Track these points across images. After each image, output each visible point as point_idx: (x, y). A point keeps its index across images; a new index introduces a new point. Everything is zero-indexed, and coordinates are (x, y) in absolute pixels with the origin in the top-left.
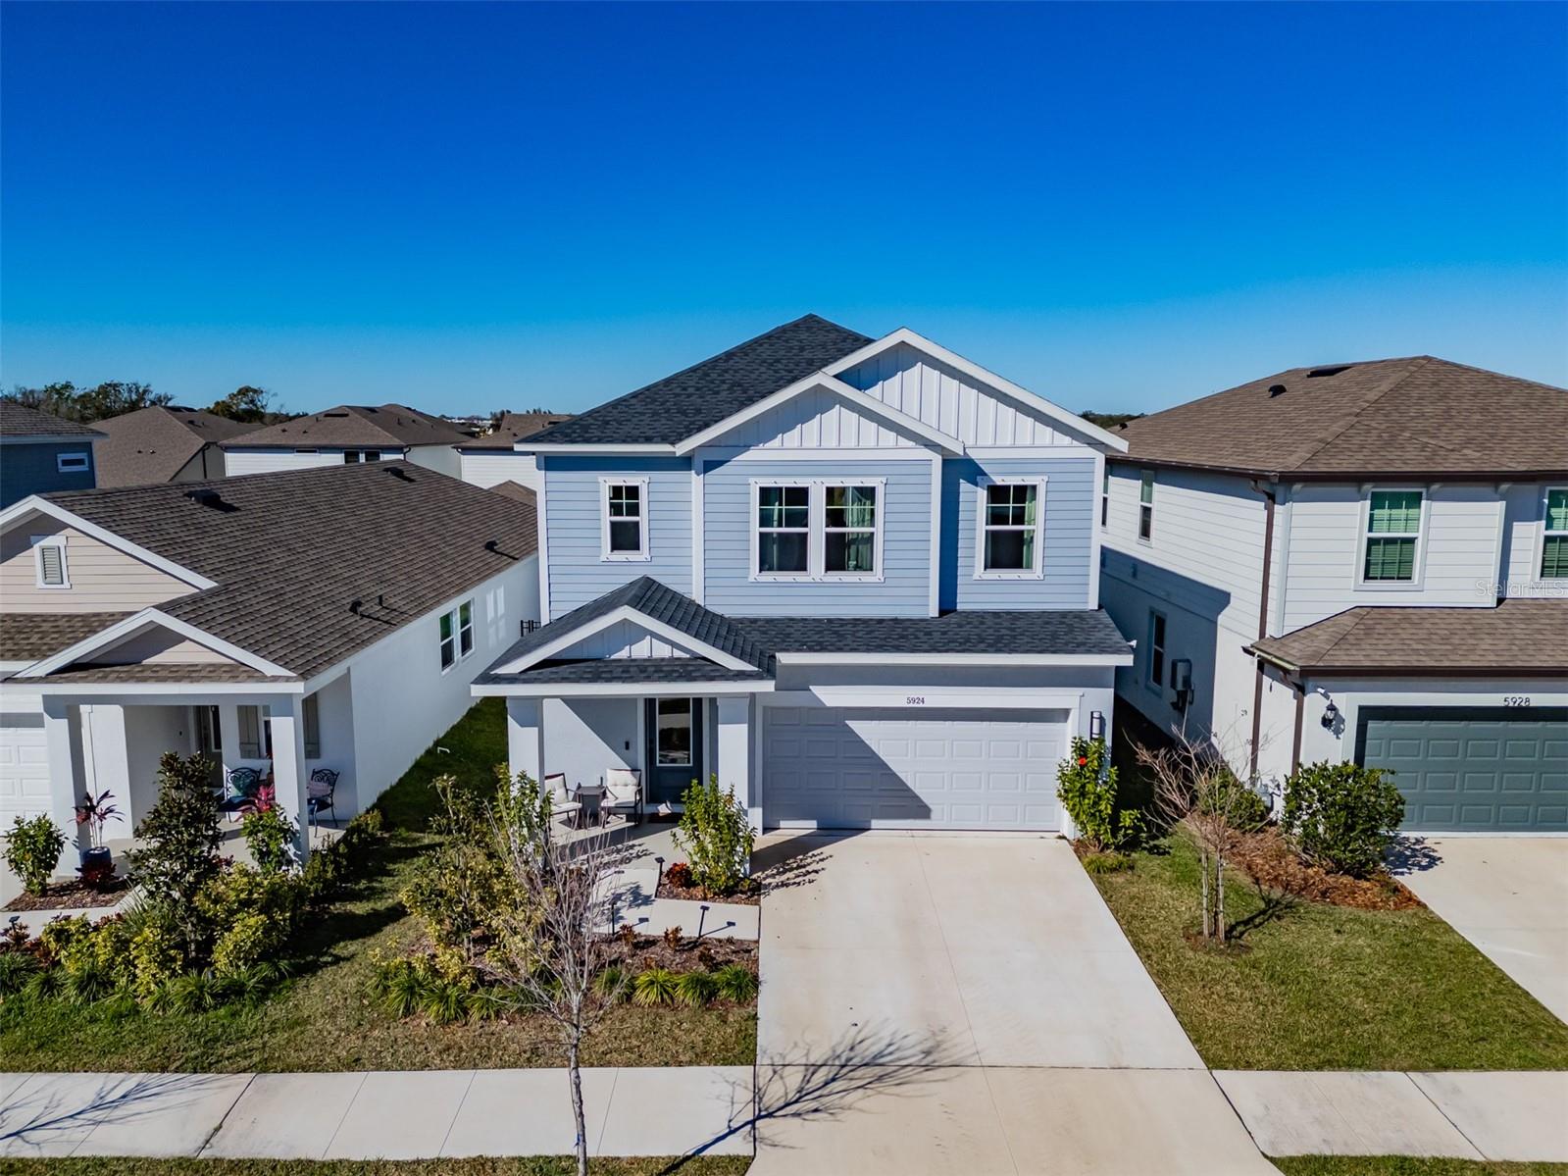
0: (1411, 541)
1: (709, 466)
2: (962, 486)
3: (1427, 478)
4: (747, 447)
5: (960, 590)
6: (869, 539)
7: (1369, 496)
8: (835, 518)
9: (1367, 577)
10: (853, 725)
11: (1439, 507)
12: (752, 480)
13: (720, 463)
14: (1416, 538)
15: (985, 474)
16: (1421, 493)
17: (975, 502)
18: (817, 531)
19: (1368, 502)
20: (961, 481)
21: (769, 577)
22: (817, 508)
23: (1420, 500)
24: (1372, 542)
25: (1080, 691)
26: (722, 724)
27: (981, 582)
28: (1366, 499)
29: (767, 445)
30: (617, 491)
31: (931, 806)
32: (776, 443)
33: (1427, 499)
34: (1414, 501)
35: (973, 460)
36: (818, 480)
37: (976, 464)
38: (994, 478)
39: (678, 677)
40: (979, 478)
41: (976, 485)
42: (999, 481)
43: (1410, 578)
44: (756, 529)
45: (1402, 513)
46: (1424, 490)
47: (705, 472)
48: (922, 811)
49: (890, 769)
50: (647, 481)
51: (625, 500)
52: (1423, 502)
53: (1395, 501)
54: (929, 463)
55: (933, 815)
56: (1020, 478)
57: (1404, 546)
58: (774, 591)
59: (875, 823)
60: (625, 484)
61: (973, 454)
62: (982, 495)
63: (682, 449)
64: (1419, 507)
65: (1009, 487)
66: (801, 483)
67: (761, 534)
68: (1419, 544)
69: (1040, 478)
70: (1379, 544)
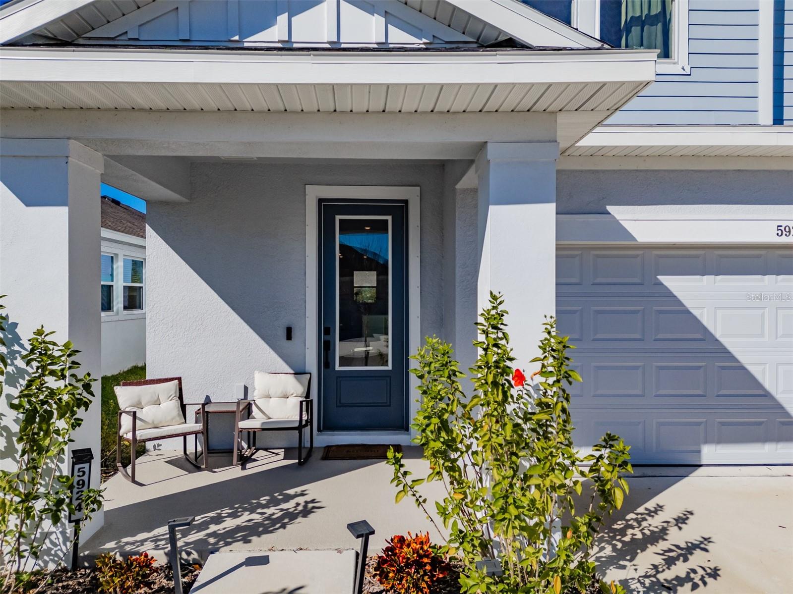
59: (709, 453)
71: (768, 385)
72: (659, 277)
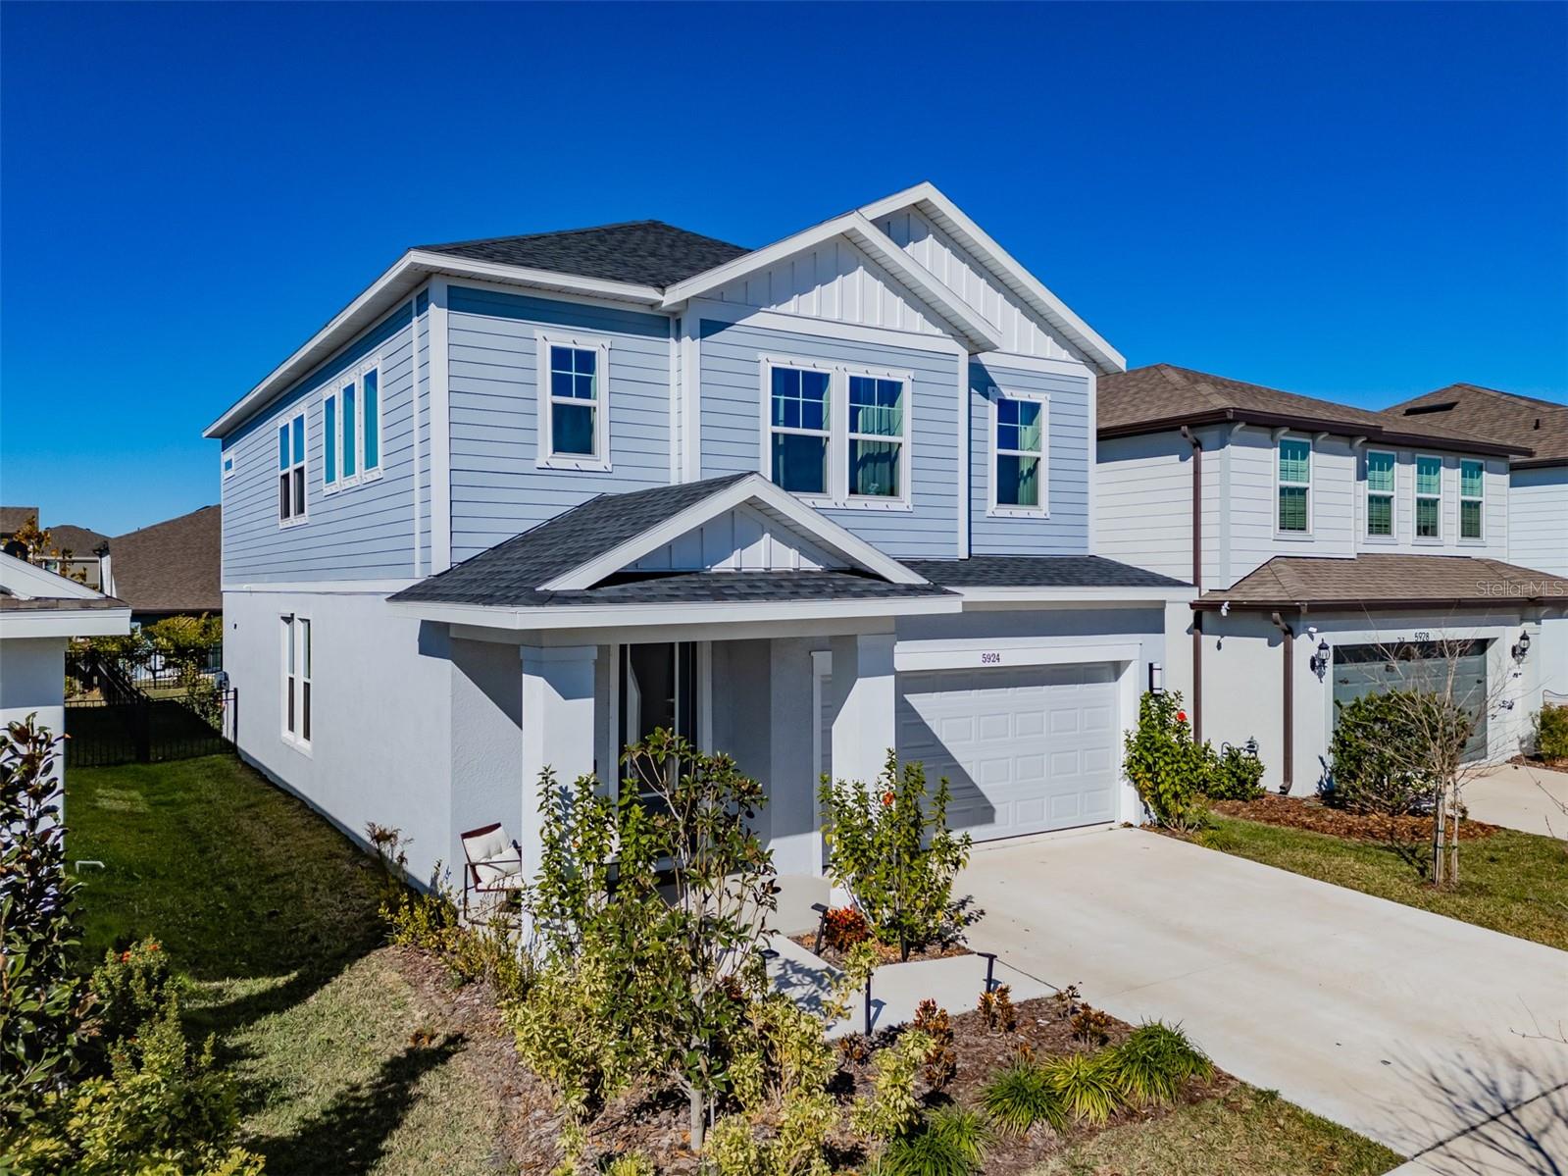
0: (1303, 491)
1: (708, 328)
2: (974, 397)
4: (755, 308)
5: (974, 529)
6: (894, 454)
7: (1280, 443)
8: (858, 421)
9: (1282, 526)
11: (1321, 459)
12: (762, 356)
13: (719, 326)
14: (1308, 488)
15: (996, 386)
16: (1310, 444)
17: (987, 419)
18: (838, 435)
19: (1279, 450)
20: (973, 391)
22: (838, 403)
23: (1309, 451)
24: (1283, 491)
25: (1138, 638)
27: (994, 519)
28: (1277, 447)
29: (781, 308)
30: (560, 357)
31: (995, 806)
32: (790, 306)
33: (1314, 451)
34: (1306, 451)
35: (984, 366)
36: (842, 365)
37: (988, 372)
38: (1003, 390)
40: (990, 389)
41: (988, 398)
42: (1009, 395)
43: (1304, 529)
44: (768, 428)
45: (1299, 462)
46: (1310, 441)
47: (702, 337)
48: (987, 814)
50: (608, 346)
51: (574, 371)
52: (1311, 454)
53: (1295, 451)
54: (958, 359)
56: (1026, 393)
57: (1301, 496)
60: (575, 347)
61: (984, 359)
62: (993, 409)
64: (1308, 458)
65: (1017, 403)
66: (821, 367)
67: (774, 436)
68: (1310, 494)
69: (1043, 395)
70: (1286, 493)
71: (974, 779)
72: (906, 696)
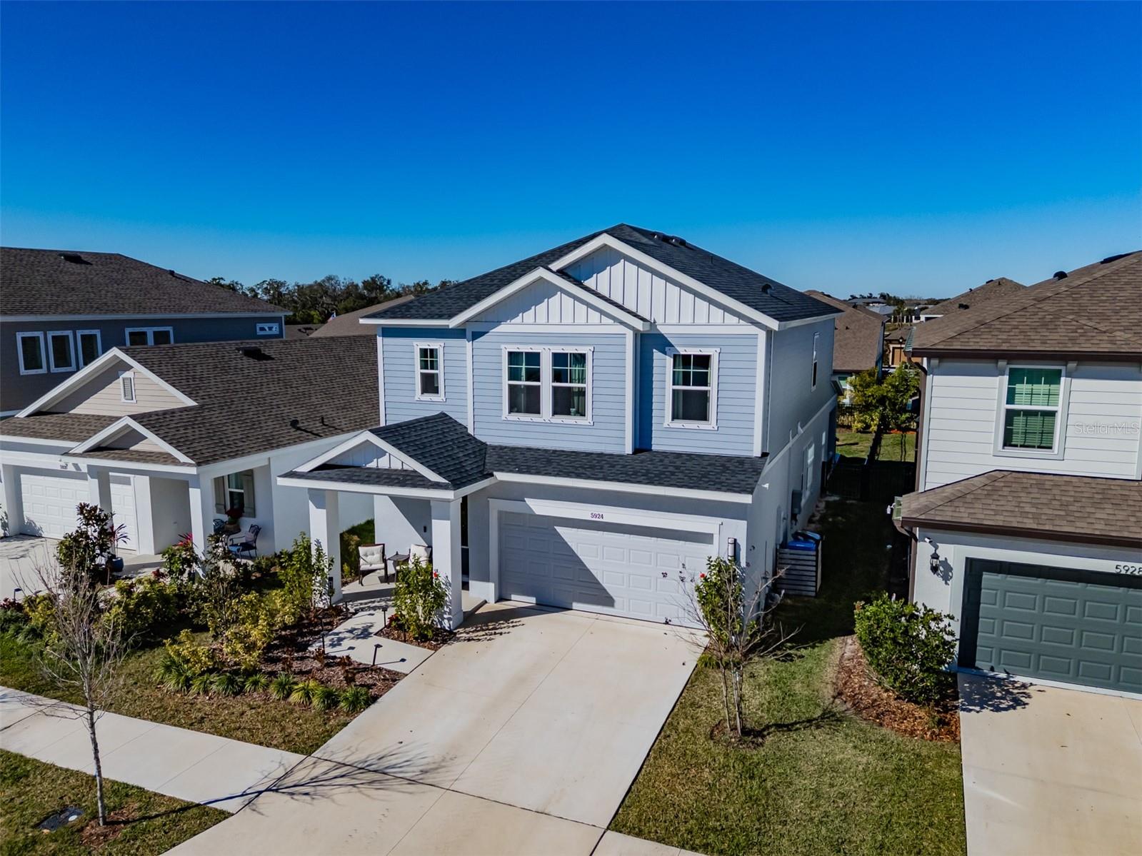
0: (1052, 414)
1: (476, 336)
2: (655, 354)
3: (1064, 357)
4: (499, 323)
5: (654, 435)
6: (582, 393)
7: (1007, 371)
8: (558, 376)
9: (1008, 442)
10: (560, 530)
11: (1078, 383)
12: (503, 346)
13: (482, 334)
14: (1056, 412)
15: (673, 346)
16: (1060, 371)
17: (663, 366)
18: (546, 384)
19: (1006, 378)
20: (654, 350)
21: (515, 417)
22: (546, 368)
23: (1060, 376)
24: (1011, 415)
25: (719, 520)
26: (435, 519)
27: (669, 429)
28: (1003, 375)
29: (513, 321)
30: (424, 352)
31: (614, 598)
32: (518, 320)
33: (1066, 376)
34: (1054, 378)
35: (662, 335)
36: (547, 347)
37: (666, 339)
38: (678, 349)
39: (397, 483)
40: (667, 349)
41: (665, 353)
42: (682, 351)
43: (1051, 448)
44: (506, 382)
45: (1042, 388)
46: (1063, 368)
47: (473, 339)
48: (608, 600)
49: (585, 566)
50: (443, 345)
51: (428, 358)
52: (1063, 379)
53: (1034, 378)
54: (624, 336)
55: (616, 604)
56: (698, 349)
57: (1047, 419)
58: (518, 428)
59: (575, 605)
60: (429, 347)
61: (663, 330)
62: (670, 361)
63: (453, 323)
64: (1059, 383)
65: (690, 356)
66: (535, 349)
67: (510, 386)
68: (1059, 416)
69: (714, 349)
70: (1019, 415)
71: (599, 579)
72: (555, 527)
